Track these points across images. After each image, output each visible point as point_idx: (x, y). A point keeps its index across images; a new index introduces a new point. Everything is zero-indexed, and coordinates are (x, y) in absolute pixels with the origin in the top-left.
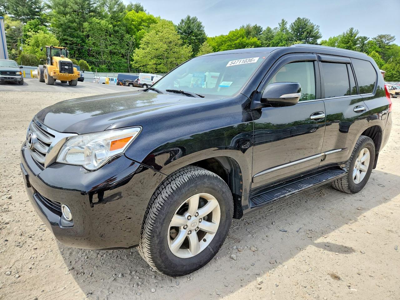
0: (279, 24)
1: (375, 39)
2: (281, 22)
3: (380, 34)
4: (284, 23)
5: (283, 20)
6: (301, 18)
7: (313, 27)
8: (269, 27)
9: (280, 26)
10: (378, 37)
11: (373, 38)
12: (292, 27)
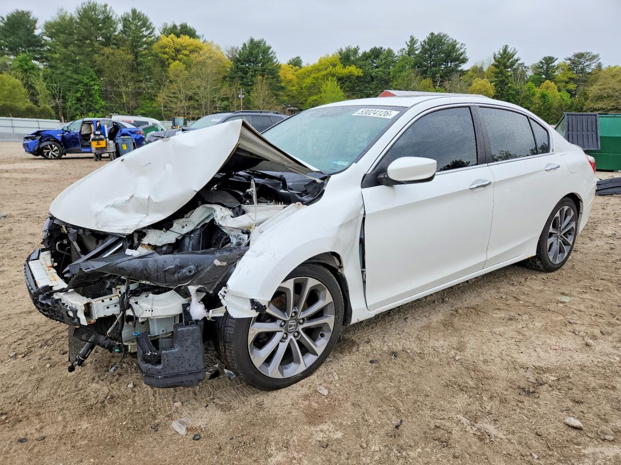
0: (406, 43)
1: (570, 59)
2: (409, 39)
3: (577, 51)
4: (413, 41)
5: (411, 37)
6: (436, 34)
7: (454, 46)
8: (391, 48)
9: (408, 45)
10: (574, 56)
11: (566, 58)
12: (423, 47)
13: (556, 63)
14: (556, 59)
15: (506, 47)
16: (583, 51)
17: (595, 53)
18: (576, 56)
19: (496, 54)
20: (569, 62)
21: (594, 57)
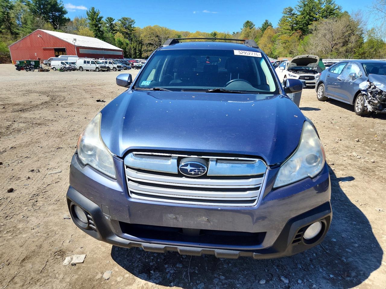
13: (114, 22)
14: (114, 19)
15: (93, 9)
16: (126, 17)
17: (132, 19)
18: (123, 19)
19: (88, 11)
20: (120, 22)
21: (132, 21)
